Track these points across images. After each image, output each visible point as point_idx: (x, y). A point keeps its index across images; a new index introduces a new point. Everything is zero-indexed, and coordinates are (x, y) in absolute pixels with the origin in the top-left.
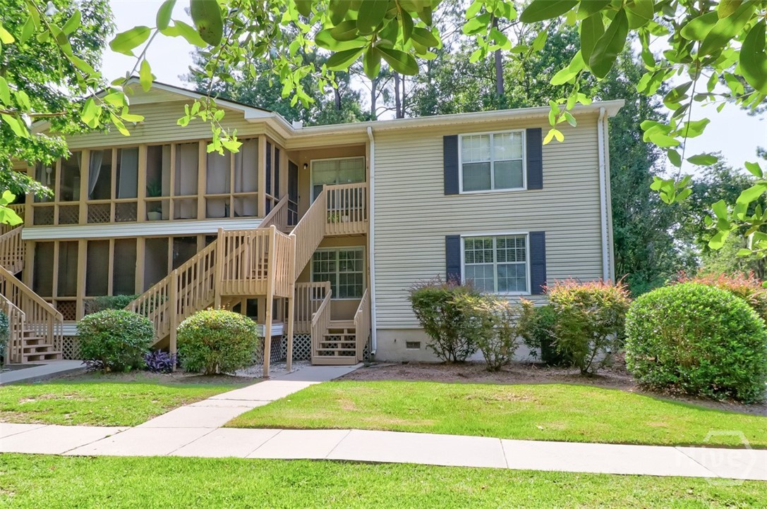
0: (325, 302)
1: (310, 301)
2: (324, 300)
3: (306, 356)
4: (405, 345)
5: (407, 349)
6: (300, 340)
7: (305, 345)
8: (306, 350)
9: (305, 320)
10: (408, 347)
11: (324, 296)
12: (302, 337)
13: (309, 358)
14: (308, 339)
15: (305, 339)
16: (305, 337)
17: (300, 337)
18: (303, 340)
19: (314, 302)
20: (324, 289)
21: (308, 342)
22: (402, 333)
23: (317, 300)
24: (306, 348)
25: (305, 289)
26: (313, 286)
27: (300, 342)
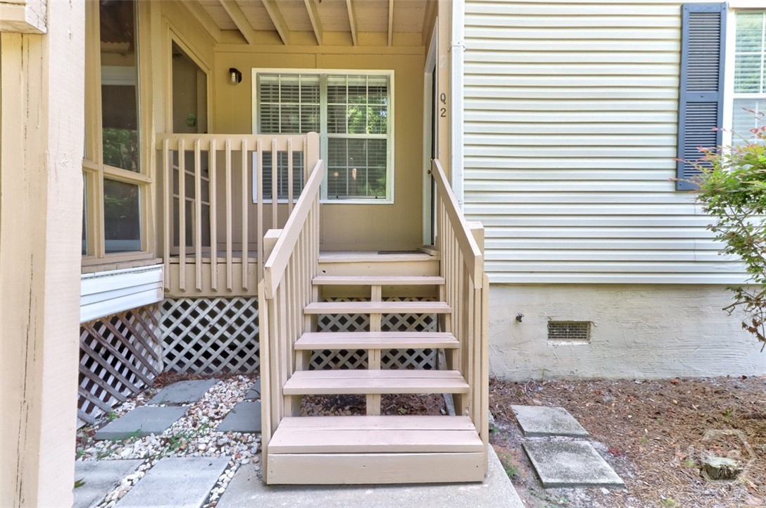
0: (305, 206)
1: (253, 205)
2: (300, 202)
3: (242, 361)
4: (545, 331)
5: (551, 342)
6: (221, 314)
7: (240, 330)
8: (241, 346)
9: (237, 251)
10: (552, 336)
11: (297, 193)
12: (212, 306)
13: (250, 368)
14: (248, 313)
15: (239, 313)
16: (239, 305)
17: (221, 306)
18: (230, 314)
19: (268, 207)
20: (298, 156)
21: (248, 321)
22: (537, 297)
23: (275, 200)
24: (241, 338)
25: (237, 155)
26: (263, 147)
27: (222, 322)
